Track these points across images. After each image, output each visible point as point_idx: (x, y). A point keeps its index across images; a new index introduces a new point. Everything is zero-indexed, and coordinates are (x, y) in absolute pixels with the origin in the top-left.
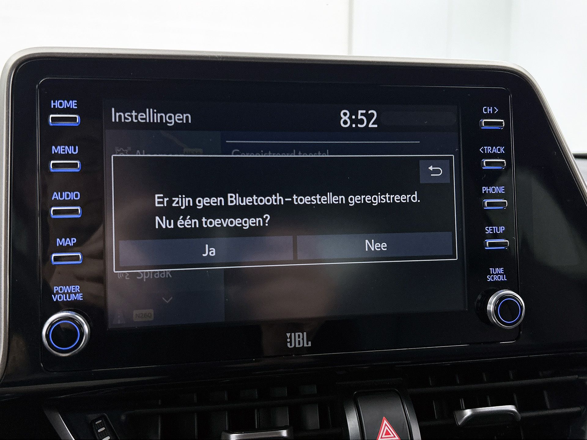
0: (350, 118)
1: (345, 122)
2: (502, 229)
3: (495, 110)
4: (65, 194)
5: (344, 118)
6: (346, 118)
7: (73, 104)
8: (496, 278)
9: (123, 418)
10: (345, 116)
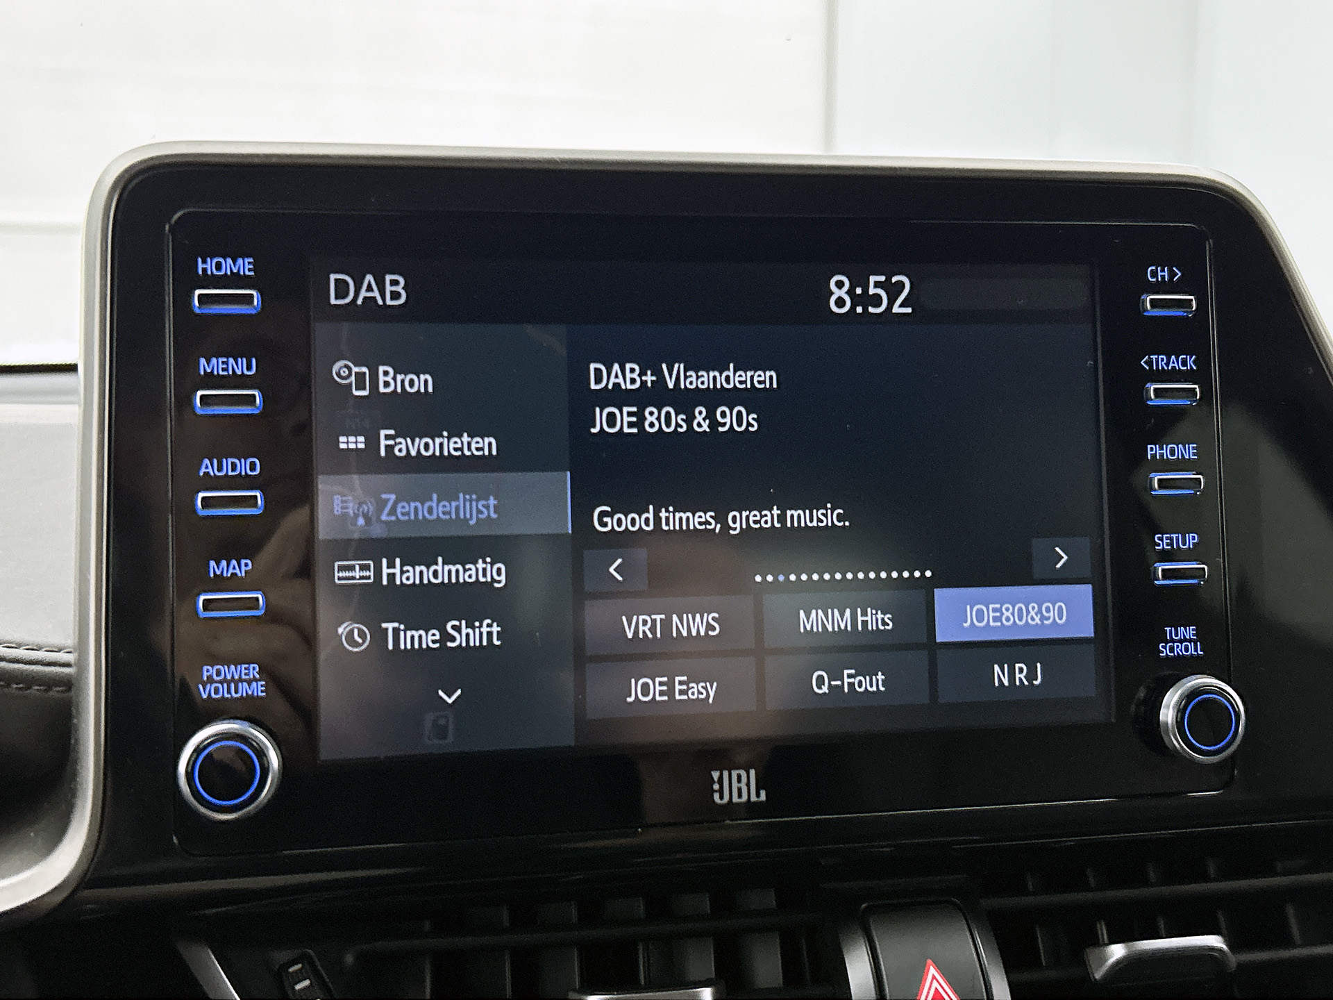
0: (850, 292)
1: (840, 302)
2: (1192, 539)
4: (227, 463)
5: (838, 293)
6: (842, 293)
7: (244, 266)
8: (1179, 649)
9: (349, 959)
10: (839, 290)
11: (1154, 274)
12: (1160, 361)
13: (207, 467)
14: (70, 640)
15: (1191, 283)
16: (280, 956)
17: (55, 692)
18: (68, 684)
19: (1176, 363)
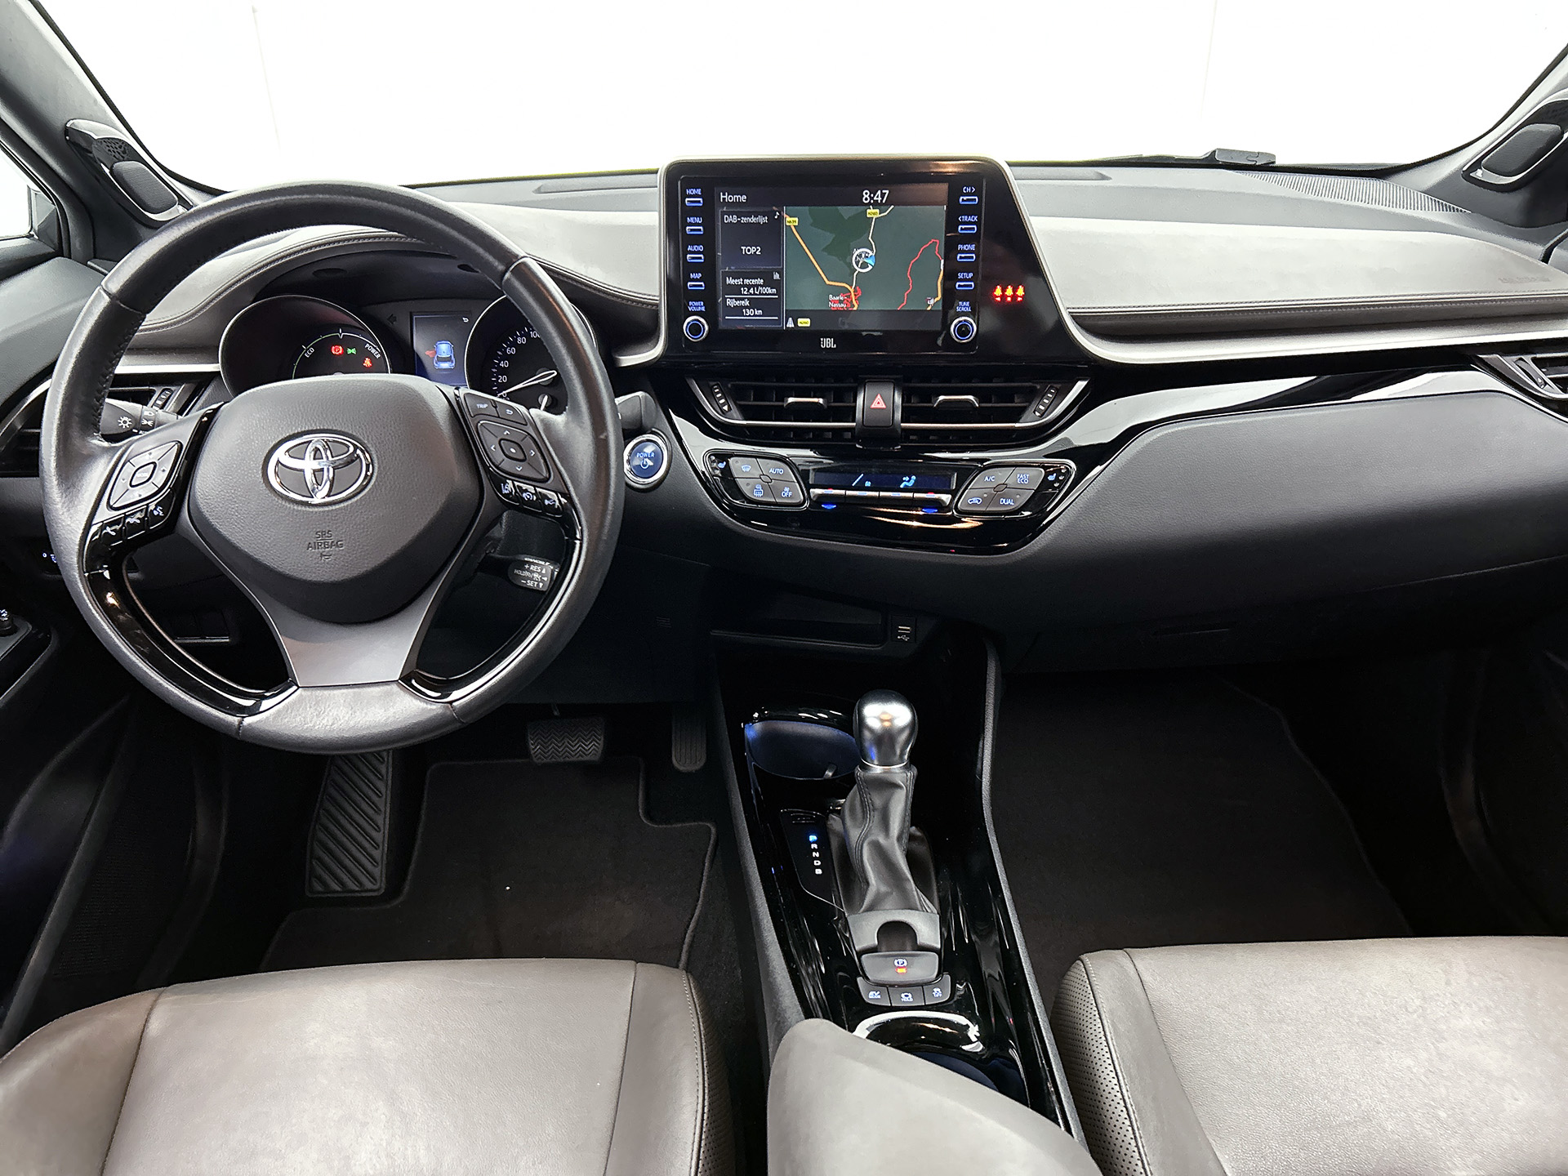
0: (870, 196)
1: (866, 199)
2: (971, 275)
3: (972, 190)
4: (695, 247)
5: (865, 196)
6: (867, 196)
7: (699, 191)
8: (963, 309)
9: (729, 386)
10: (866, 194)
11: (966, 190)
12: (965, 218)
13: (690, 248)
14: (658, 294)
15: (978, 193)
16: (712, 383)
17: (654, 307)
18: (657, 305)
19: (971, 219)
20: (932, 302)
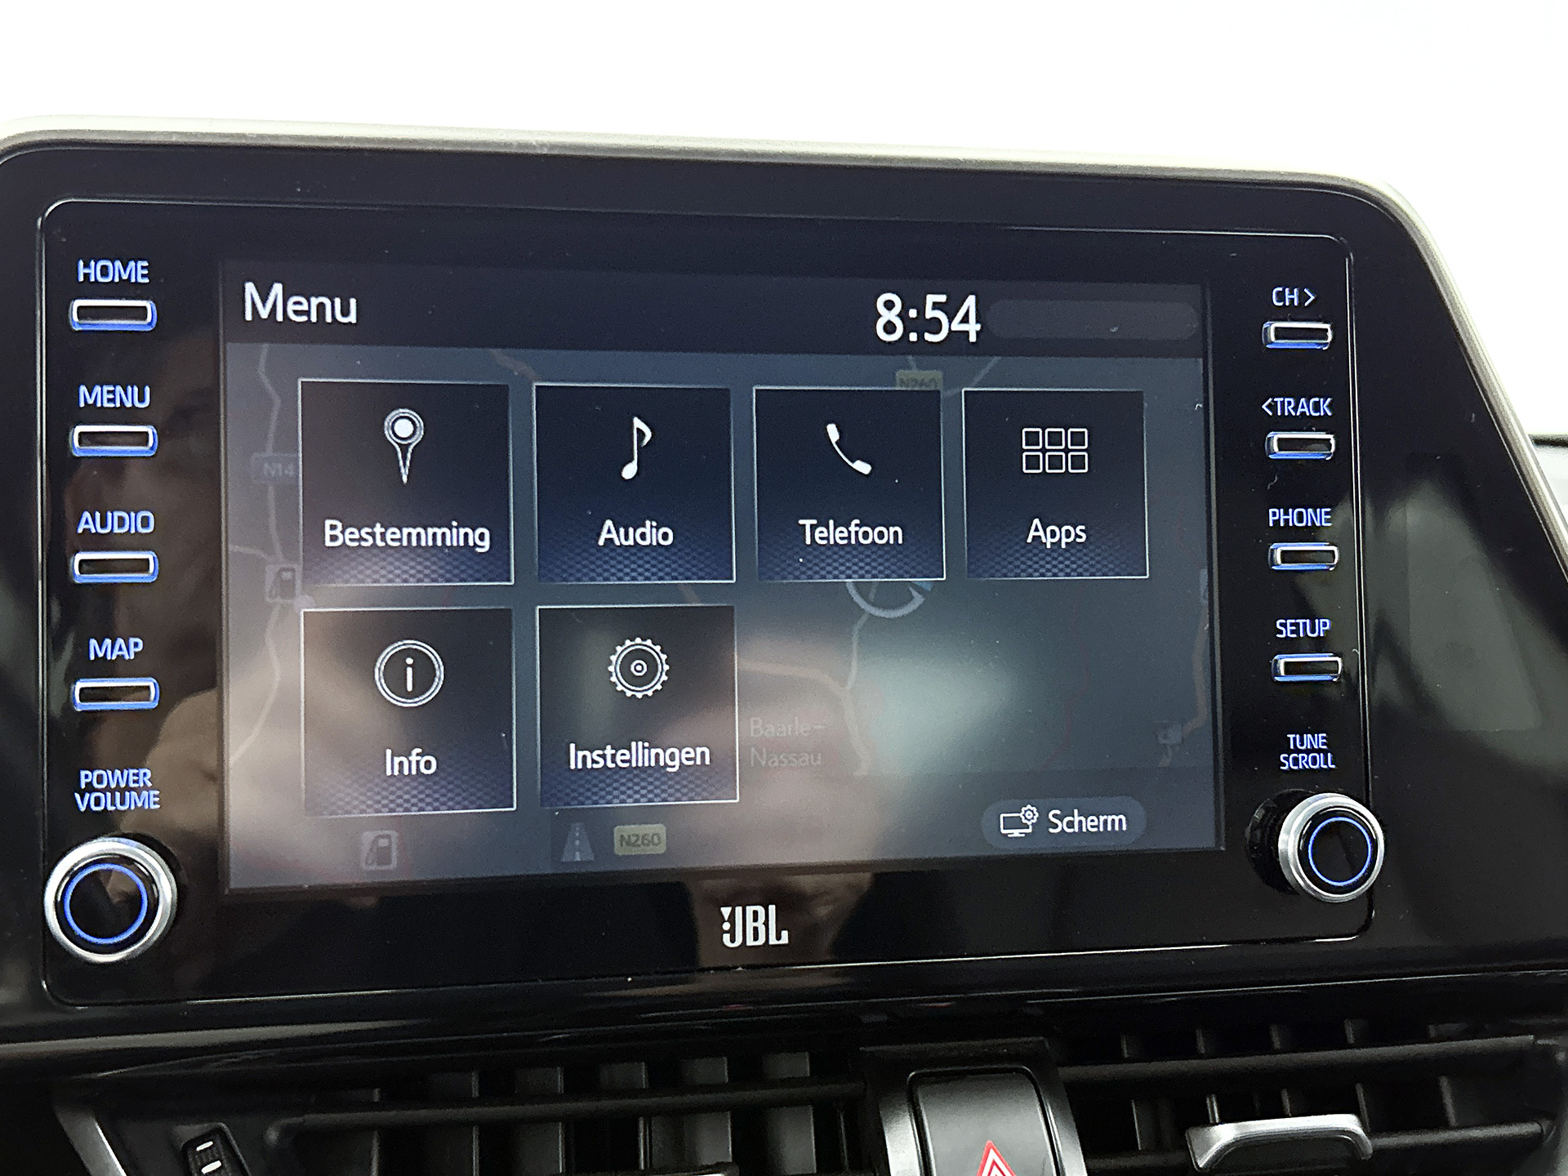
0: (903, 316)
1: (890, 328)
2: (1323, 626)
3: (1305, 297)
4: (113, 517)
5: (886, 316)
6: (892, 316)
7: (138, 271)
8: (1305, 762)
10: (888, 311)
11: (1281, 297)
12: (1286, 405)
13: (87, 523)
15: (1326, 308)
19: (1306, 407)
20: (1174, 736)
